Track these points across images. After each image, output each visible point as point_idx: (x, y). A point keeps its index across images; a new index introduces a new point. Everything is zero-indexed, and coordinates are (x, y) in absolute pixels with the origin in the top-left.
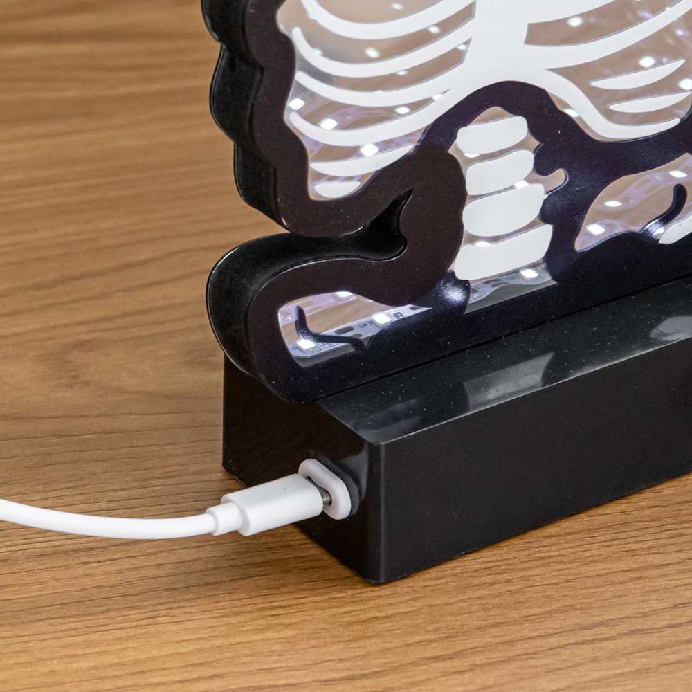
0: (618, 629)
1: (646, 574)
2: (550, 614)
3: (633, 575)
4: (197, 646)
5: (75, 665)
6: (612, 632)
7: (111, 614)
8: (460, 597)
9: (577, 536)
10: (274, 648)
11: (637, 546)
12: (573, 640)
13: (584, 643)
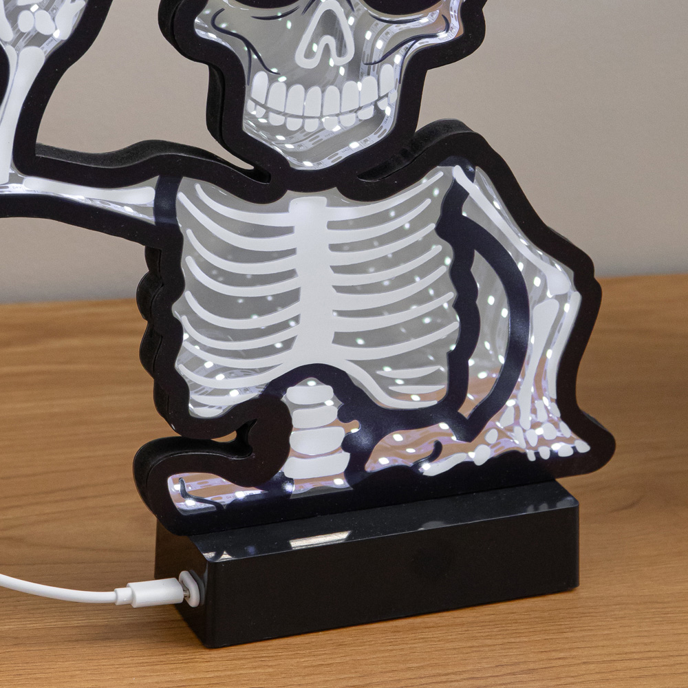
0: (462, 677)
1: (482, 649)
2: (423, 667)
3: (475, 649)
4: (216, 674)
5: (146, 681)
6: (458, 678)
7: (168, 656)
8: (372, 656)
9: (444, 628)
10: (261, 677)
11: (479, 634)
12: (434, 681)
13: (441, 682)
